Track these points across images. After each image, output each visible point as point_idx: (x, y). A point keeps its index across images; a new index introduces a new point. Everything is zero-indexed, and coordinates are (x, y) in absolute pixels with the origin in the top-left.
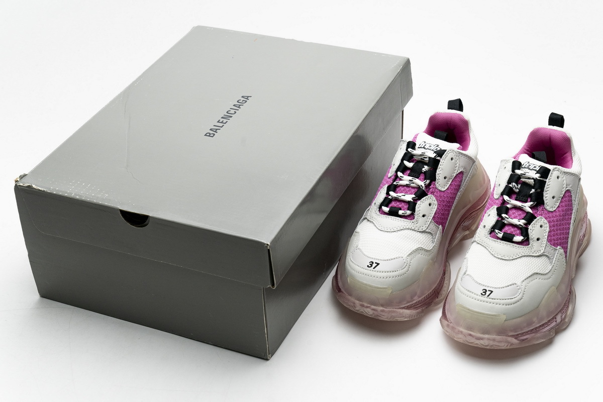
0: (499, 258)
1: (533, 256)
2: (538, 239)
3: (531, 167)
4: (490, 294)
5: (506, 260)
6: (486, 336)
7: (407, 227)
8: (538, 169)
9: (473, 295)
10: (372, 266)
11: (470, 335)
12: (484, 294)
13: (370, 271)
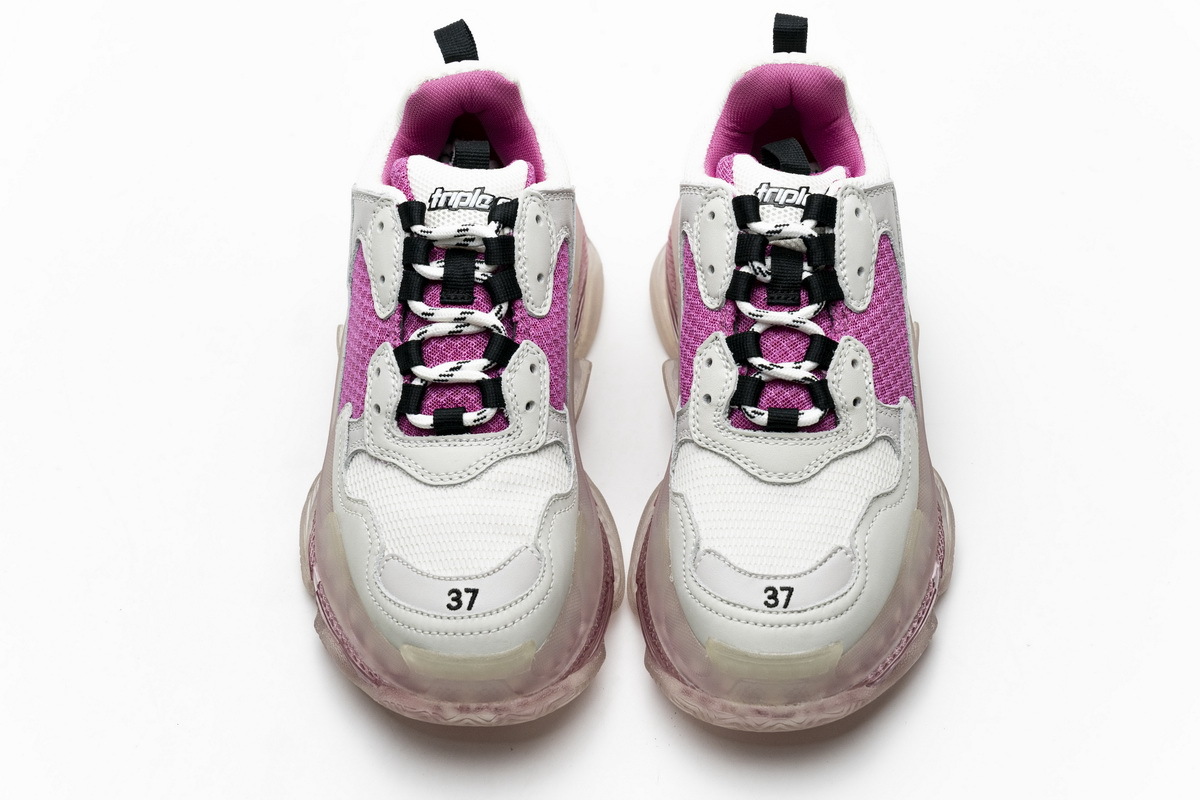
0: (774, 484)
1: (855, 452)
2: (856, 402)
3: (781, 198)
4: (788, 600)
5: (793, 484)
6: (802, 706)
7: (502, 455)
8: (802, 199)
9: (744, 613)
10: (460, 605)
11: (759, 712)
12: (772, 602)
13: (462, 620)
